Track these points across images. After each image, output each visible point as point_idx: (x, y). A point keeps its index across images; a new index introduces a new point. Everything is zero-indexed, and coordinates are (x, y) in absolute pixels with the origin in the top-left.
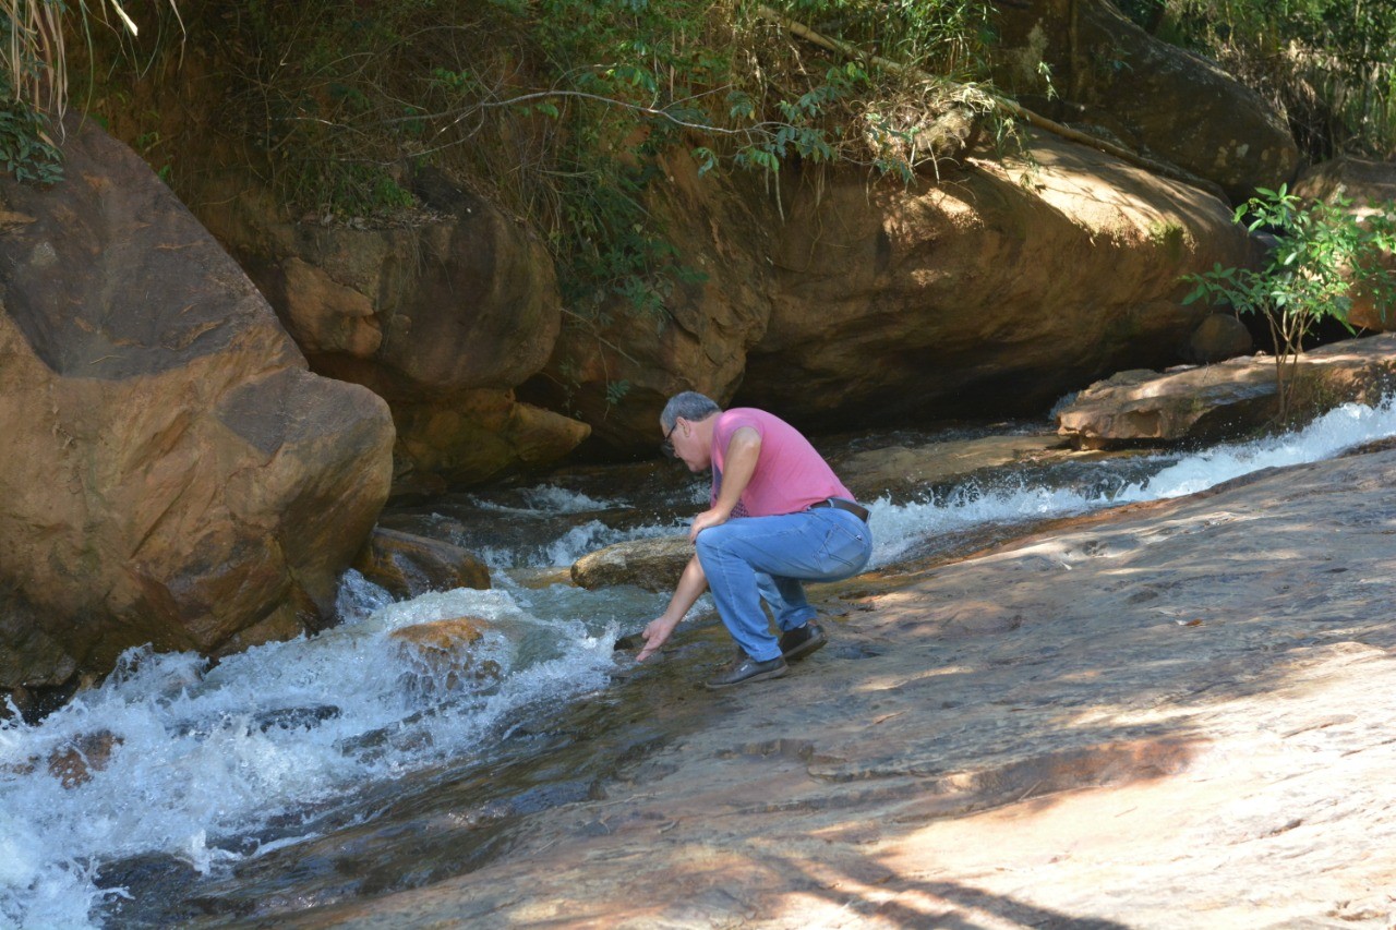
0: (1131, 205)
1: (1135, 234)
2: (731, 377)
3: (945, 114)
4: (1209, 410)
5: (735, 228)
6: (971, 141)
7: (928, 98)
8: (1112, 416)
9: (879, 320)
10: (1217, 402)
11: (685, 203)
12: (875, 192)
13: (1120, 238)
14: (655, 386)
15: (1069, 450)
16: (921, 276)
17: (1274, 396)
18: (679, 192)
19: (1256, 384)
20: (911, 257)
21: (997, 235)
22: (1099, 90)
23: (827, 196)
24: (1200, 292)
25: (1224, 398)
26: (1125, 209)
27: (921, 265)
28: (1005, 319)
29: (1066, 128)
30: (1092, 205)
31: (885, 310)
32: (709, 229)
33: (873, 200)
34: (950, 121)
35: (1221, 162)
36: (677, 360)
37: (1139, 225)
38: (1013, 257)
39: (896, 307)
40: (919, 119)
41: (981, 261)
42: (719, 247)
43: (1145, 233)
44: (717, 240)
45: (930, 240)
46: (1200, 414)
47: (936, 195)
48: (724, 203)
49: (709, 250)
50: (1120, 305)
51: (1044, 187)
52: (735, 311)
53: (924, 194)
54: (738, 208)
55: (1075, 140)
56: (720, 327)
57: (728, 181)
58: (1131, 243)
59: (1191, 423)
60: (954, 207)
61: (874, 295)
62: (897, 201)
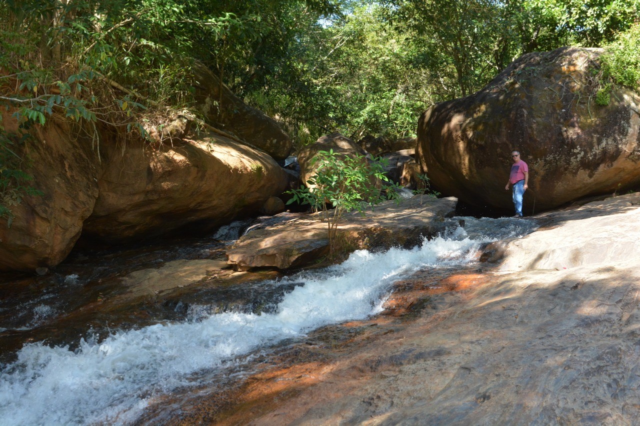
0: (243, 158)
1: (246, 169)
2: (73, 235)
3: (175, 120)
4: (300, 255)
5: (78, 165)
6: (186, 131)
7: (168, 114)
8: (253, 256)
9: (149, 202)
10: (303, 250)
11: (51, 154)
12: (146, 151)
13: (241, 170)
14: (27, 244)
15: (232, 271)
16: (166, 185)
17: (328, 246)
18: (48, 148)
19: (318, 240)
20: (161, 177)
21: (196, 169)
22: (229, 119)
23: (126, 152)
24: (295, 198)
25: (306, 248)
26: (242, 159)
27: (165, 181)
28: (199, 201)
29: (219, 131)
30: (231, 158)
31: (151, 199)
32: (63, 166)
33: (146, 154)
34: (176, 123)
35: (268, 145)
36: (38, 231)
37: (247, 165)
38: (202, 177)
39: (155, 197)
40: (165, 122)
41: (190, 179)
42: (68, 174)
43: (249, 169)
44: (67, 170)
45: (169, 171)
46: (296, 257)
47: (172, 153)
48: (73, 153)
49: (63, 175)
50: (240, 194)
51: (213, 151)
52: (74, 204)
53: (167, 152)
54: (80, 155)
55: (223, 135)
56: (66, 213)
57: (77, 144)
58: (245, 172)
59: (292, 261)
60: (179, 158)
61: (147, 193)
62: (156, 155)
